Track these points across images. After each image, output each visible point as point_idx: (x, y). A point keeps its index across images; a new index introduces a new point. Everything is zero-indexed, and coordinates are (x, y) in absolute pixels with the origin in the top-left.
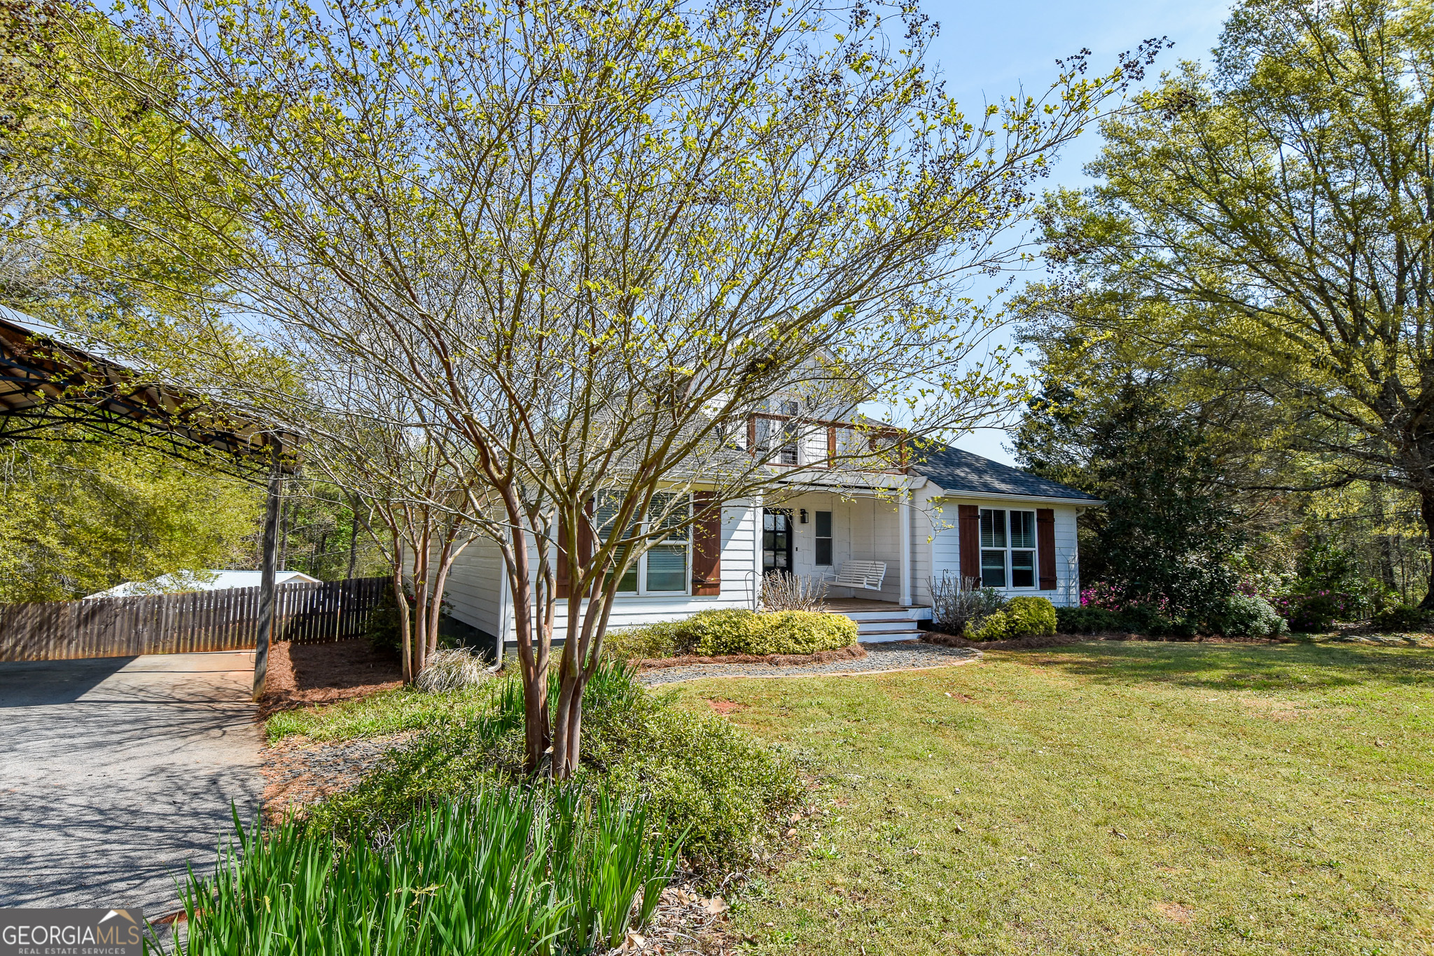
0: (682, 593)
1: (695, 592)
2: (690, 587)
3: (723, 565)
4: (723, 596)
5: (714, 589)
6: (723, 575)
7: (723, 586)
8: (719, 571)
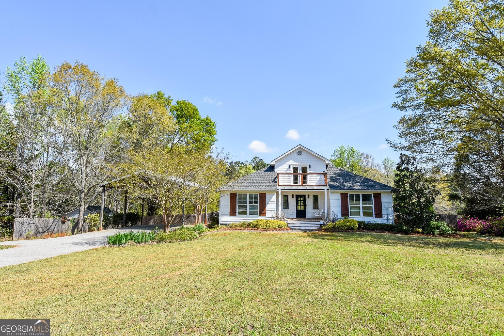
0: (257, 215)
1: (260, 215)
2: (259, 214)
3: (267, 209)
4: (267, 216)
5: (265, 215)
6: (267, 212)
7: (267, 214)
8: (266, 210)
